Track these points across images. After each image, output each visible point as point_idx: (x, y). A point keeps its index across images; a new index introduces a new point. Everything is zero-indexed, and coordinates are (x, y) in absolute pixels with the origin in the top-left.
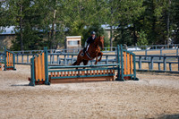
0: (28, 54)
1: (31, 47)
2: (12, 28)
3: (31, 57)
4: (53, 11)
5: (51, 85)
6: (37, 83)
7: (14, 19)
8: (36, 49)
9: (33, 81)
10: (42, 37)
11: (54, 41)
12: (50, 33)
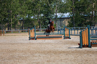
0: (78, 29)
1: (80, 25)
2: (68, 14)
3: (80, 31)
4: (92, 4)
5: (92, 48)
6: (84, 46)
7: (69, 9)
8: (83, 26)
9: (81, 45)
10: (86, 19)
11: (93, 21)
12: (90, 17)
